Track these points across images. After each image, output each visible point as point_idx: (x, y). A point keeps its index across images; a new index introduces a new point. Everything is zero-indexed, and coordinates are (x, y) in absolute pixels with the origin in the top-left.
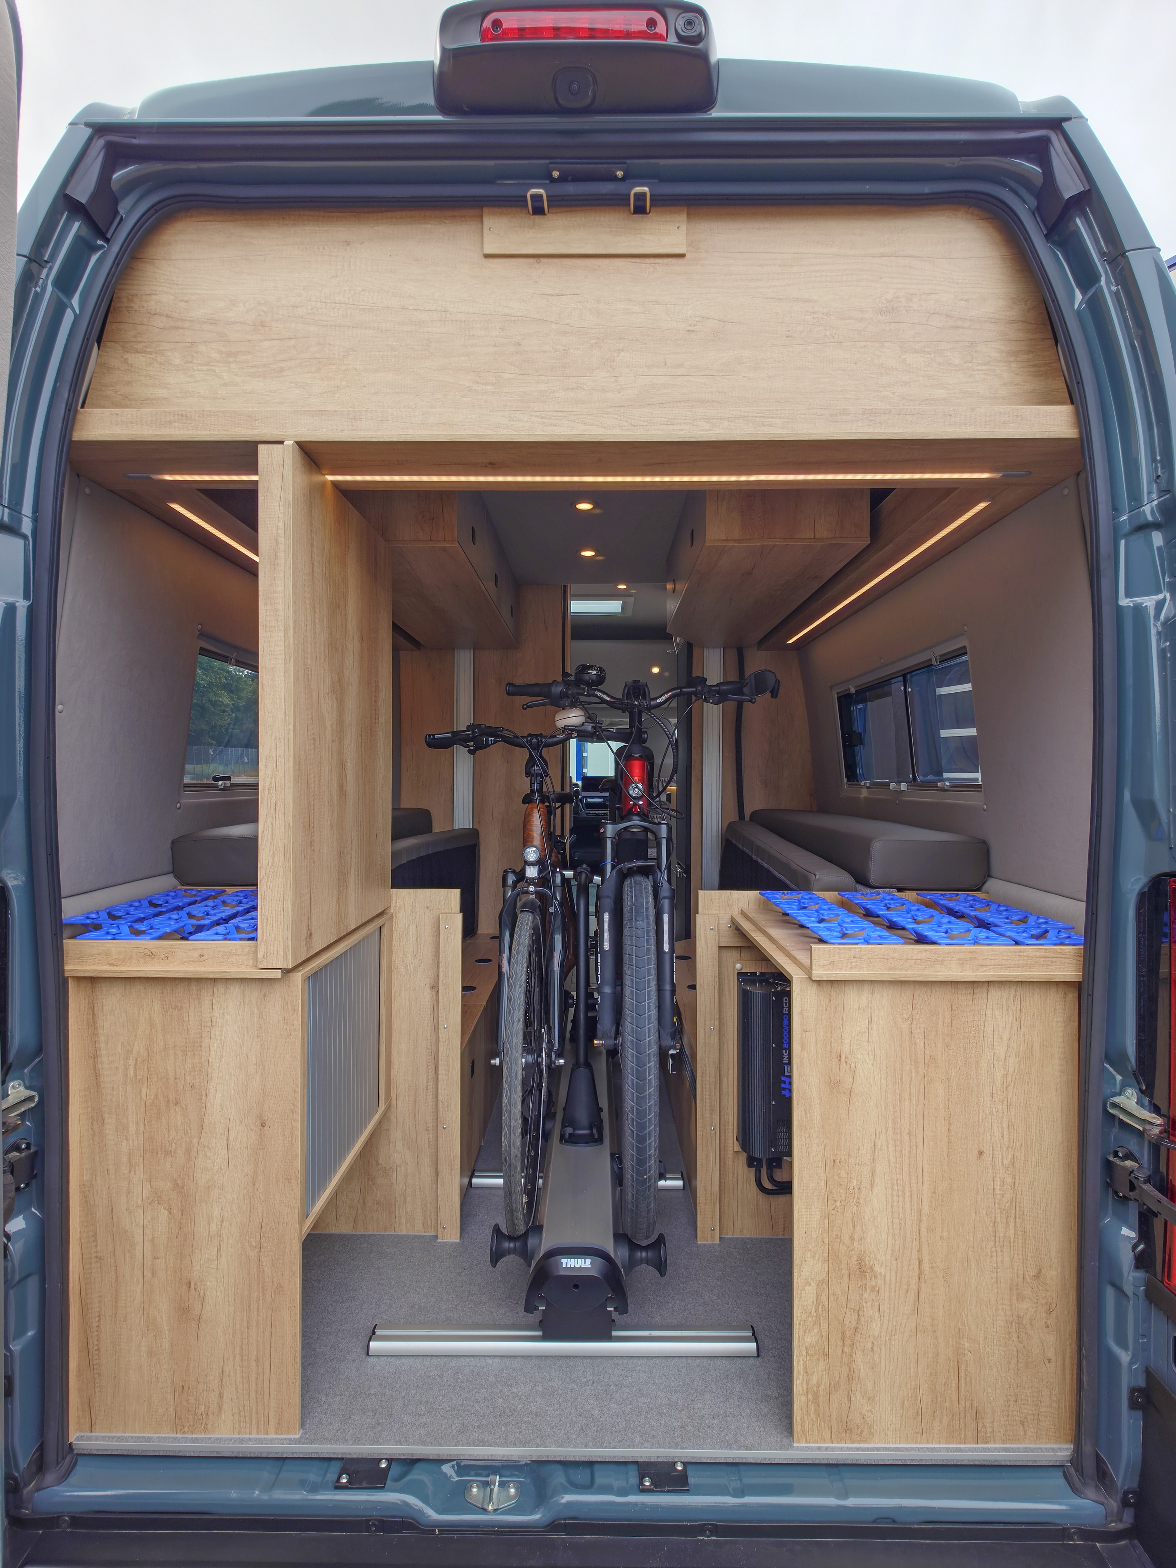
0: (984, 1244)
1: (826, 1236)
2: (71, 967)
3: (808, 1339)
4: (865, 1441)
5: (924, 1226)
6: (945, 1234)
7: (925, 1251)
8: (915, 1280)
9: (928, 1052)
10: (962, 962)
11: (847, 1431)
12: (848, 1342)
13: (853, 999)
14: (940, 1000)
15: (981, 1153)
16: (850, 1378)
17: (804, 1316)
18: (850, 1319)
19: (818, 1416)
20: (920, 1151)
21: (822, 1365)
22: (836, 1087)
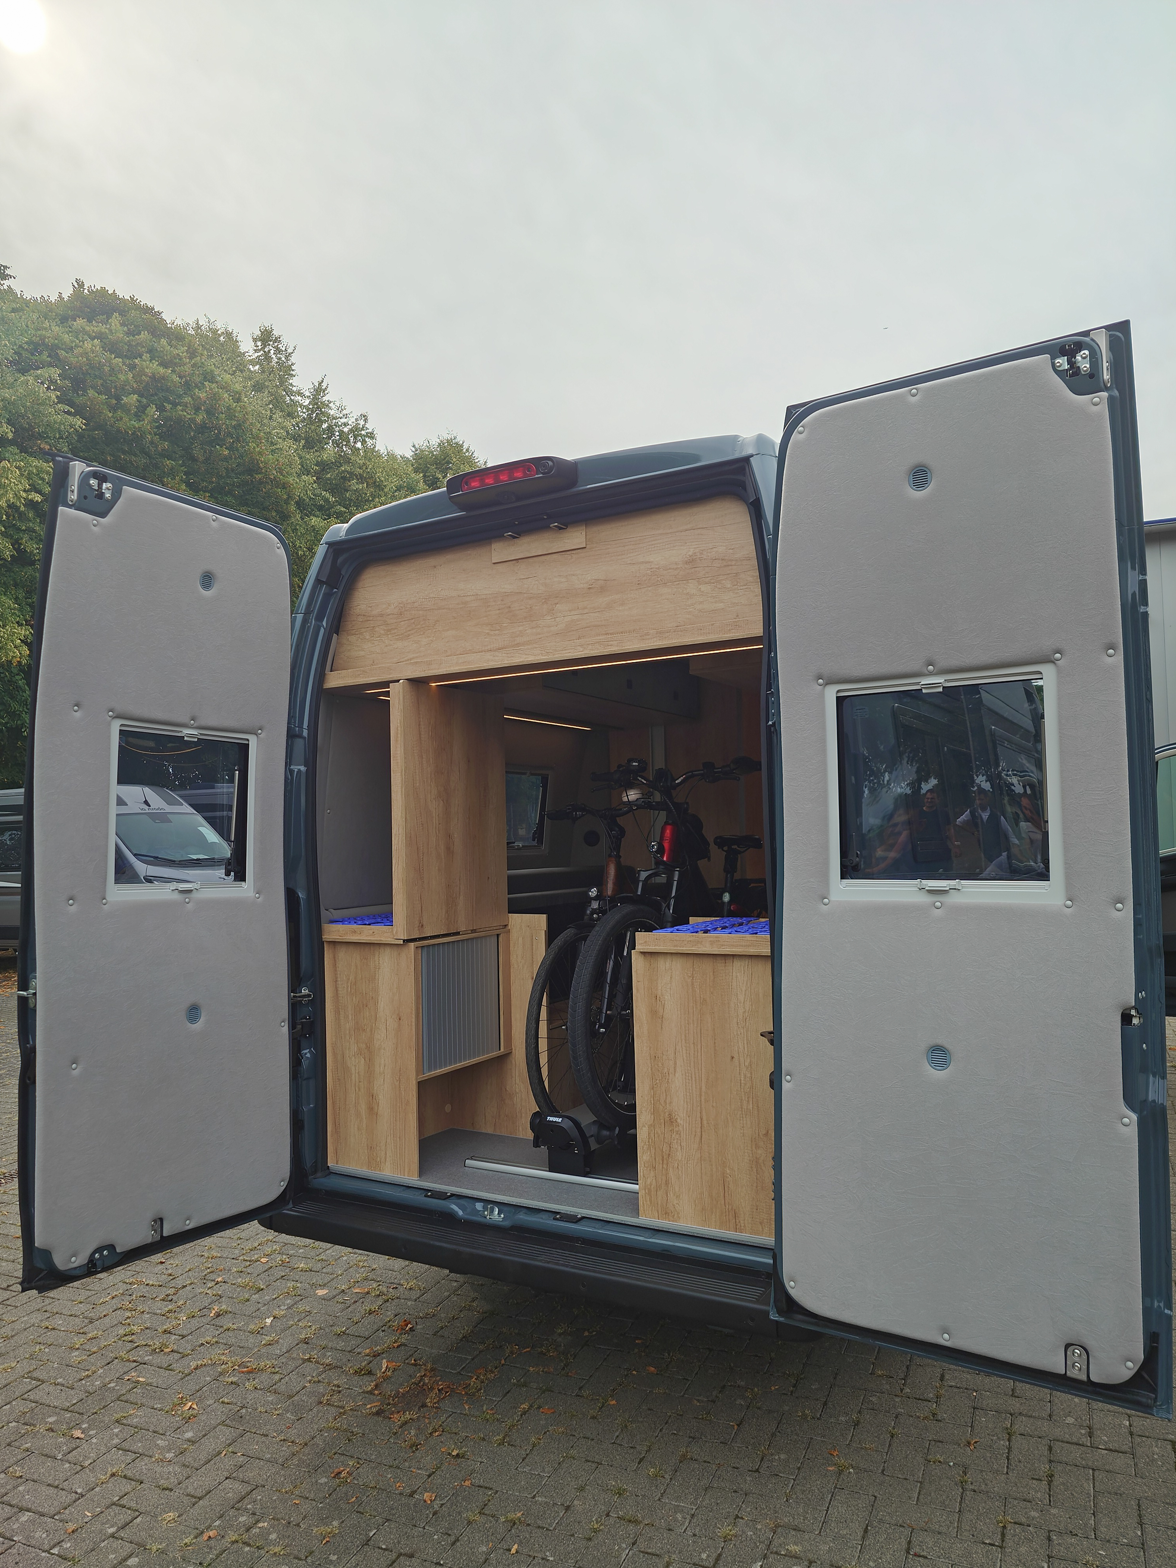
0: (736, 1112)
1: (652, 1099)
2: (326, 937)
3: (644, 1158)
4: (676, 1221)
5: (703, 1098)
6: (714, 1104)
7: (704, 1113)
8: (699, 1130)
9: (702, 996)
10: (712, 943)
11: (666, 1213)
12: (665, 1162)
13: (663, 964)
14: (707, 966)
15: (733, 1058)
16: (667, 1183)
17: (642, 1144)
18: (666, 1148)
19: (651, 1203)
20: (699, 1054)
21: (652, 1173)
22: (655, 1014)
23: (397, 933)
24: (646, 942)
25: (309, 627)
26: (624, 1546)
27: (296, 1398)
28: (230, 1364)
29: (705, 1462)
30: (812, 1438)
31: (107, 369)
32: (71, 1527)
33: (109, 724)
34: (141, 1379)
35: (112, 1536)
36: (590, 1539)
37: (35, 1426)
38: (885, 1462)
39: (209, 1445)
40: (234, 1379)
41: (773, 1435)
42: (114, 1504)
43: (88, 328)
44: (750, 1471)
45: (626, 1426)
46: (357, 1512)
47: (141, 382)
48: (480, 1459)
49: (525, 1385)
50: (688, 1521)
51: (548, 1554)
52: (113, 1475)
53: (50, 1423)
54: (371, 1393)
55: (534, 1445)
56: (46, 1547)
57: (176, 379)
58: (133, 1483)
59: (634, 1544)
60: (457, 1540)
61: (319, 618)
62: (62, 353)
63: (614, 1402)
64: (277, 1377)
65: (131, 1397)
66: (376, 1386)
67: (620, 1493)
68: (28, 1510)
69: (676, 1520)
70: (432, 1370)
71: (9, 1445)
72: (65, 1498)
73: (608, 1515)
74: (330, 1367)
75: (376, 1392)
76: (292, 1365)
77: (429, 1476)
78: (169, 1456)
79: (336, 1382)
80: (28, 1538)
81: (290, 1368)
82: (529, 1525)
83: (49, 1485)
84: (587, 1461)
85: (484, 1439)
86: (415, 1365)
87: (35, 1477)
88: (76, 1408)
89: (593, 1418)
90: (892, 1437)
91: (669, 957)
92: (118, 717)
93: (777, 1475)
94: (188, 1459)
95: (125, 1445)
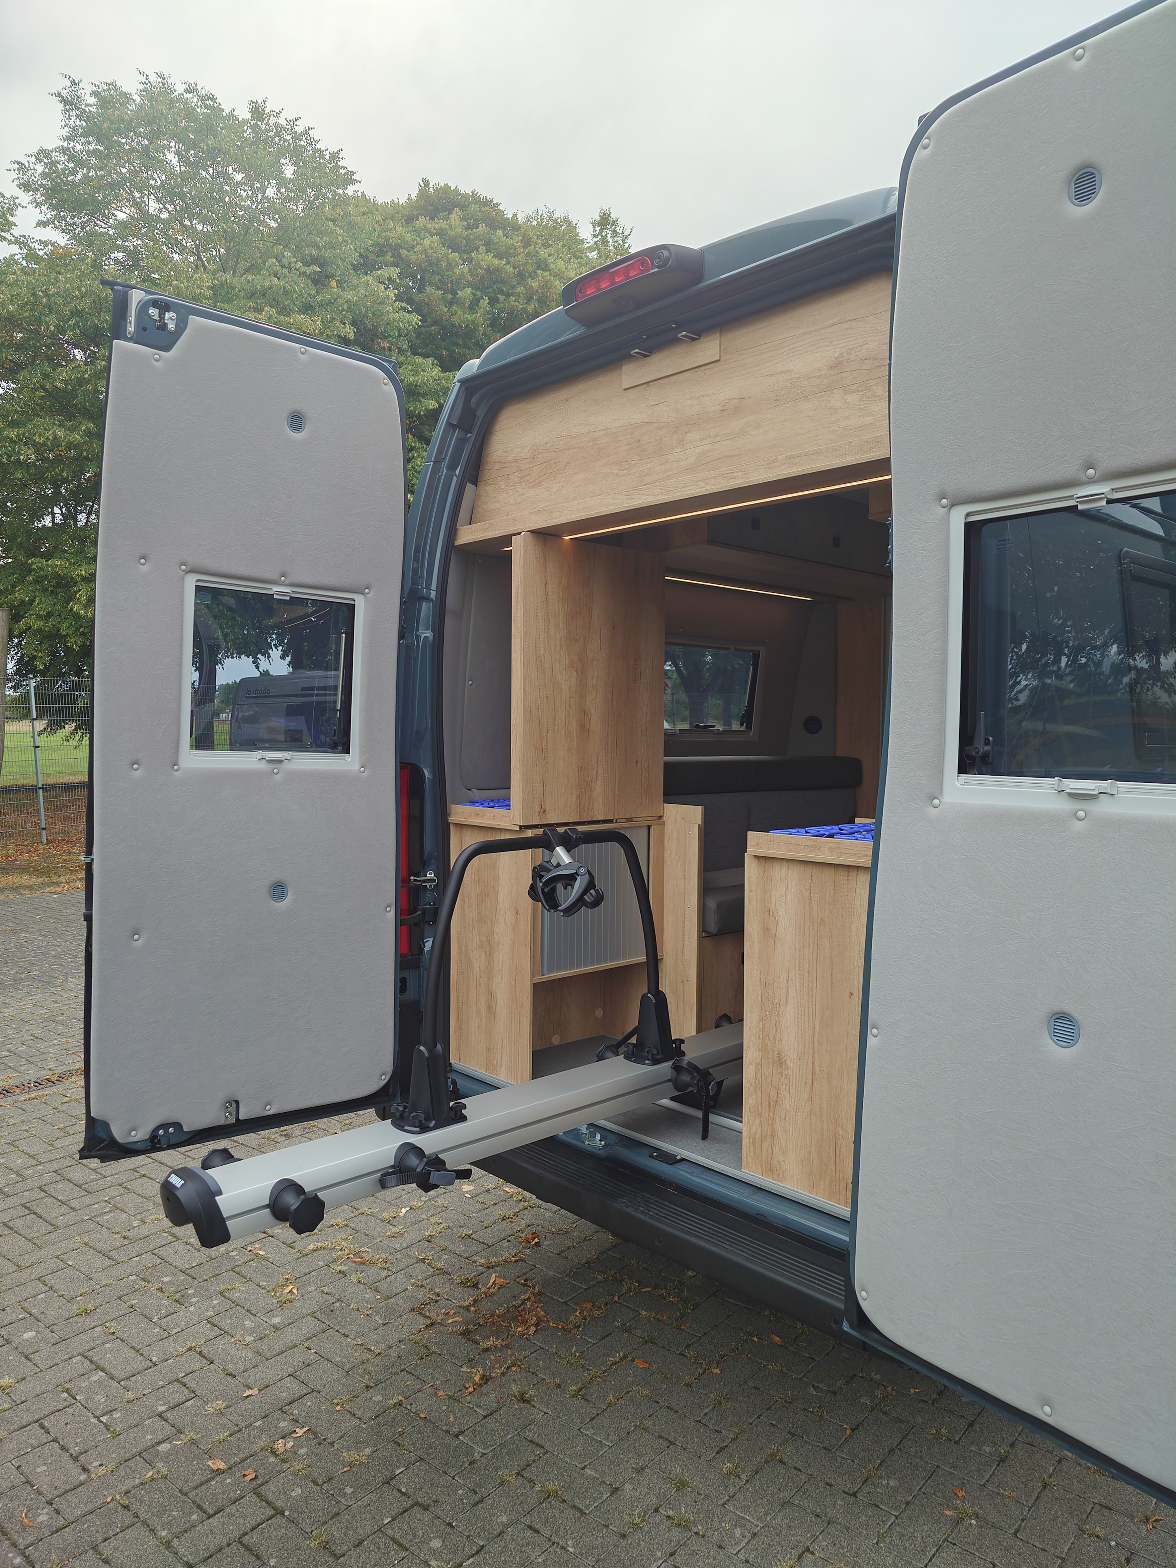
0: (852, 1061)
1: (761, 1033)
2: (453, 819)
3: (750, 1101)
4: (781, 1181)
5: (816, 1039)
6: (829, 1049)
7: (817, 1058)
8: (810, 1077)
9: (820, 915)
10: (832, 849)
11: (771, 1170)
12: (772, 1109)
13: (779, 872)
14: (827, 876)
15: (852, 994)
16: (773, 1135)
17: (749, 1085)
18: (773, 1094)
19: (755, 1155)
20: (814, 985)
21: (757, 1121)
22: (766, 931)
23: (513, 818)
24: (758, 844)
25: (440, 477)
26: (659, 1554)
27: (392, 1300)
28: (347, 1251)
29: (795, 1468)
30: (938, 1467)
31: (444, 264)
32: (130, 1395)
33: (182, 579)
34: (261, 1253)
35: (160, 1415)
36: (624, 1536)
37: (149, 1282)
38: (1023, 1520)
39: (290, 1335)
40: (343, 1268)
41: (891, 1451)
42: (177, 1380)
43: (429, 226)
44: (845, 1492)
45: (720, 1403)
46: (395, 1443)
47: (477, 275)
48: (545, 1410)
49: (628, 1331)
50: (746, 1540)
51: (570, 1543)
52: (190, 1349)
53: (163, 1283)
54: (467, 1308)
55: (610, 1405)
56: (98, 1413)
57: (510, 269)
58: (204, 1361)
59: (671, 1555)
60: (481, 1501)
61: (452, 467)
62: (404, 252)
63: (717, 1371)
64: (384, 1273)
65: (244, 1270)
66: (475, 1301)
67: (682, 1485)
68: (103, 1370)
69: (732, 1536)
70: (540, 1293)
71: (120, 1298)
72: (140, 1363)
73: (656, 1510)
74: (442, 1272)
75: (472, 1309)
76: (405, 1262)
77: (485, 1417)
78: (249, 1339)
79: (437, 1290)
80: (88, 1399)
81: (402, 1266)
82: (564, 1501)
83: (133, 1347)
84: (660, 1437)
85: (559, 1386)
86: (524, 1285)
87: (125, 1336)
88: (192, 1272)
89: (688, 1385)
90: (1045, 1487)
91: (785, 864)
92: (192, 571)
93: (877, 1506)
94: (264, 1346)
95: (216, 1320)
